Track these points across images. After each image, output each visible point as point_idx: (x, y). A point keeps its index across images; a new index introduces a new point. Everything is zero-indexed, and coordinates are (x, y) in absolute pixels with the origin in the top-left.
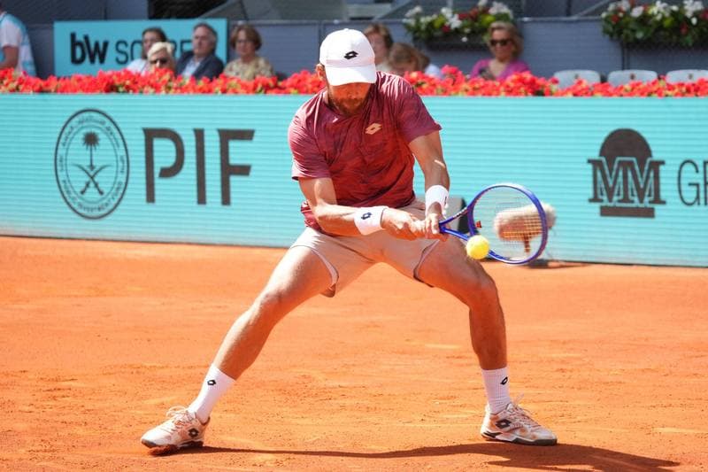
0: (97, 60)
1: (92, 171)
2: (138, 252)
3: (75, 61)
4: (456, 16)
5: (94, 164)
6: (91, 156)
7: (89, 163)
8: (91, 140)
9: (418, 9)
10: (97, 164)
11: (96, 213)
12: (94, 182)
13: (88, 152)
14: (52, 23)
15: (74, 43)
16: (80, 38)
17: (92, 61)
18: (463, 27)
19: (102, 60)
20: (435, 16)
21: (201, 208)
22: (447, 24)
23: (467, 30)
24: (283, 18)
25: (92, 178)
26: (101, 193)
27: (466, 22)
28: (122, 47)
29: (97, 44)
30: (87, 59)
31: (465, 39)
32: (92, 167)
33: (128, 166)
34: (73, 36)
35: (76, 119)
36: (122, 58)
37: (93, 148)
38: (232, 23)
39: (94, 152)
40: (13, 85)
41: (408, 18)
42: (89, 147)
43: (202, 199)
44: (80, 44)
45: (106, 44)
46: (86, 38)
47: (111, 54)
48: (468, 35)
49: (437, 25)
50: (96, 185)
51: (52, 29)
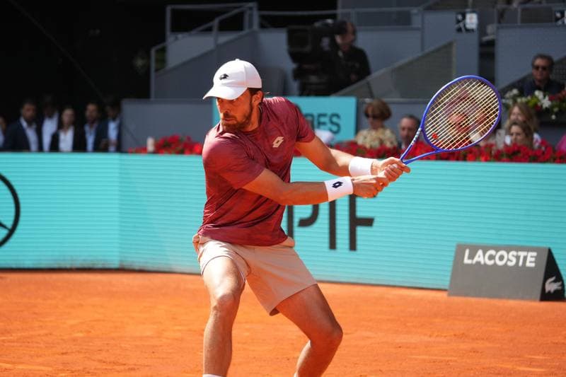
4: (547, 98)
9: (515, 91)
18: (552, 107)
20: (529, 98)
21: (332, 253)
22: (539, 104)
23: (556, 110)
24: (403, 97)
27: (555, 103)
31: (554, 117)
38: (361, 100)
40: (180, 148)
41: (508, 99)
43: (333, 245)
48: (556, 114)
49: (531, 104)
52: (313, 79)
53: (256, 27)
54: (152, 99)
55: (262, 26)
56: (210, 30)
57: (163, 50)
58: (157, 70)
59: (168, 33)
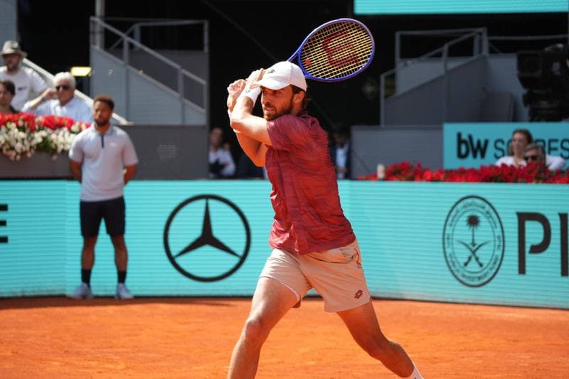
0: (479, 155)
1: (474, 248)
2: (511, 315)
3: (461, 156)
5: (476, 242)
6: (473, 235)
7: (471, 241)
8: (473, 221)
10: (478, 242)
11: (477, 282)
12: (475, 256)
13: (470, 233)
14: (442, 124)
15: (460, 141)
16: (465, 137)
17: (475, 156)
19: (483, 155)
21: (565, 279)
25: (474, 252)
26: (481, 265)
28: (500, 145)
29: (479, 142)
30: (471, 155)
32: (474, 244)
33: (504, 241)
34: (459, 135)
35: (461, 205)
36: (499, 153)
37: (475, 229)
39: (476, 233)
40: (409, 175)
42: (472, 228)
43: (565, 271)
44: (465, 142)
45: (486, 142)
46: (470, 137)
47: (491, 150)
50: (477, 259)
51: (441, 129)
52: (544, 104)
53: (485, 52)
54: (383, 125)
55: (492, 51)
56: (439, 55)
57: (393, 77)
58: (386, 97)
59: (398, 59)
